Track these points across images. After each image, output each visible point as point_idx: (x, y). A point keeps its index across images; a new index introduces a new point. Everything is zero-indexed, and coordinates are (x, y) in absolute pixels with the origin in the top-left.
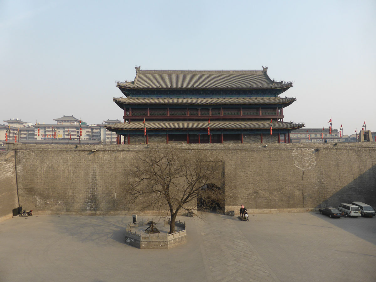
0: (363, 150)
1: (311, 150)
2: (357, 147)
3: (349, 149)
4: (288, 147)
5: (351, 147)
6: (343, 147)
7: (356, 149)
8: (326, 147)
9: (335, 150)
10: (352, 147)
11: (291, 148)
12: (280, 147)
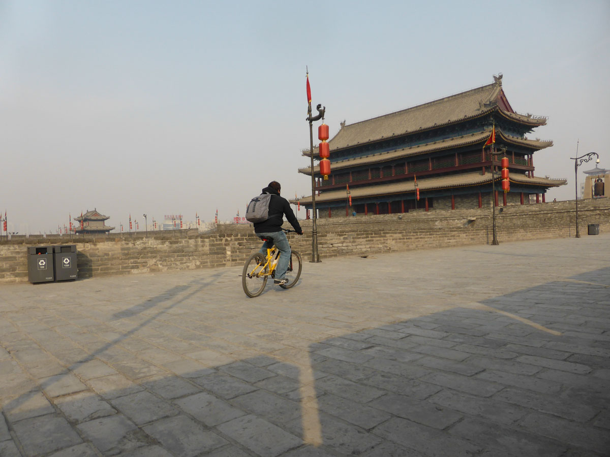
0: (555, 217)
1: (462, 221)
2: (542, 212)
3: (527, 216)
4: (429, 217)
5: (531, 213)
6: (515, 214)
7: (542, 216)
8: (486, 215)
9: (501, 219)
10: (534, 213)
11: (433, 218)
12: (419, 218)
